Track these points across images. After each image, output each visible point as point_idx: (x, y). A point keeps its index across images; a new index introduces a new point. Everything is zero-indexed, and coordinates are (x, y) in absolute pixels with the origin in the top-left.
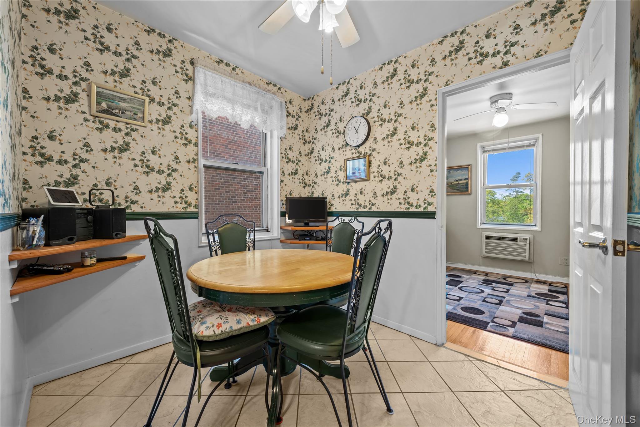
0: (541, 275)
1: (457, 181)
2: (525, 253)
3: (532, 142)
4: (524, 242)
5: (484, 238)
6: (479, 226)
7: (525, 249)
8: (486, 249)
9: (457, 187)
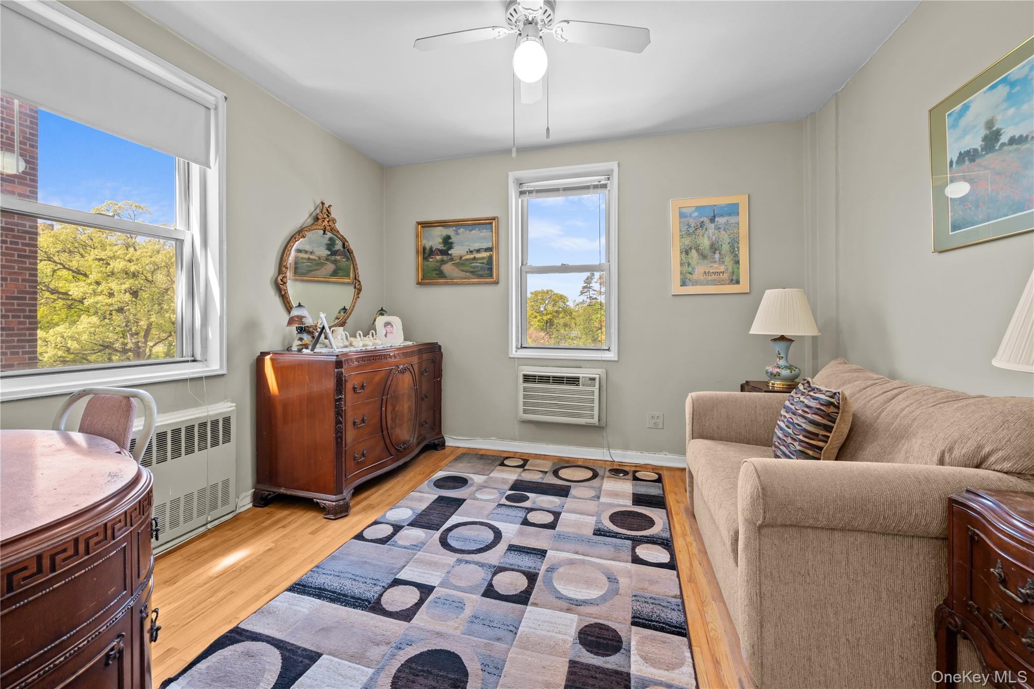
0: (619, 452)
1: (471, 252)
2: (592, 409)
3: (602, 179)
4: (590, 385)
5: (521, 379)
6: (514, 353)
7: (592, 401)
8: (525, 404)
9: (471, 267)
